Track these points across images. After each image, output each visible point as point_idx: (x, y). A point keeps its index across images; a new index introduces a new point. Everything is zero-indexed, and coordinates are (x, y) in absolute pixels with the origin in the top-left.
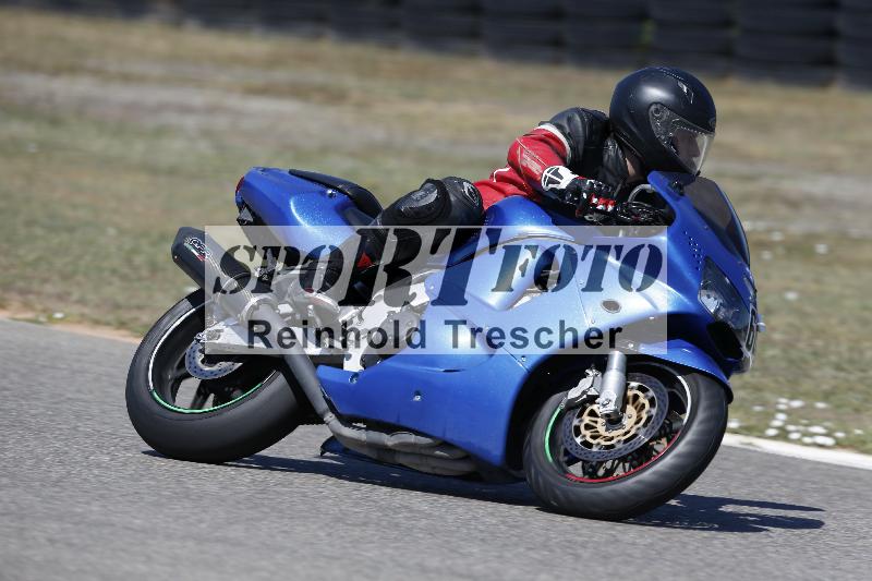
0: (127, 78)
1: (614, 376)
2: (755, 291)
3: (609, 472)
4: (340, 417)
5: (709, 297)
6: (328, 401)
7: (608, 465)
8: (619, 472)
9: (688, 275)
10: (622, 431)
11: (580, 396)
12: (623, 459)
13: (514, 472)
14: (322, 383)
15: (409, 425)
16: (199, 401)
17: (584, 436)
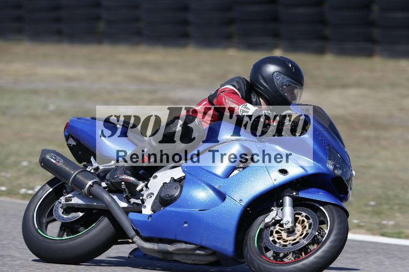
1: (288, 209)
4: (142, 238)
6: (136, 231)
11: (271, 221)
14: (131, 221)
15: (182, 239)
16: (62, 233)
17: (274, 237)
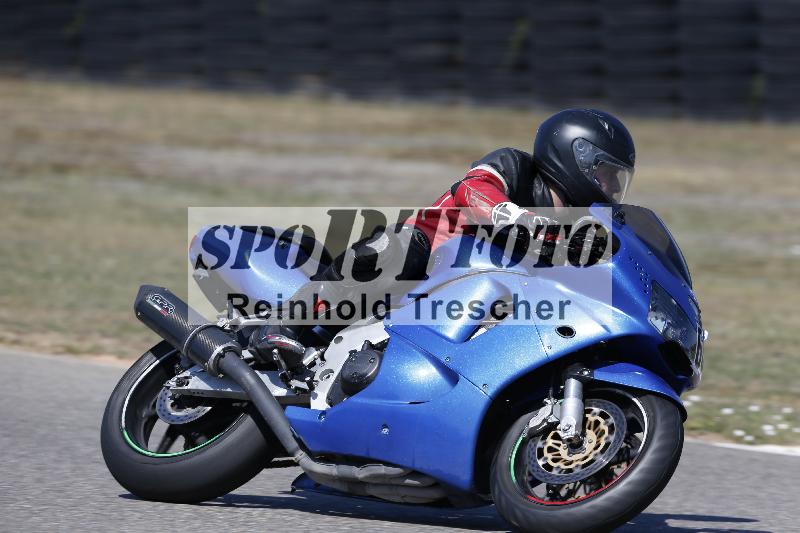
0: (281, 150)
1: (572, 403)
2: (699, 311)
3: (571, 493)
4: (311, 455)
5: (657, 318)
6: (298, 440)
7: (571, 486)
8: (581, 494)
9: (637, 298)
10: (581, 456)
11: (541, 424)
12: (583, 482)
13: (482, 496)
14: (291, 422)
15: (380, 457)
17: (546, 458)
